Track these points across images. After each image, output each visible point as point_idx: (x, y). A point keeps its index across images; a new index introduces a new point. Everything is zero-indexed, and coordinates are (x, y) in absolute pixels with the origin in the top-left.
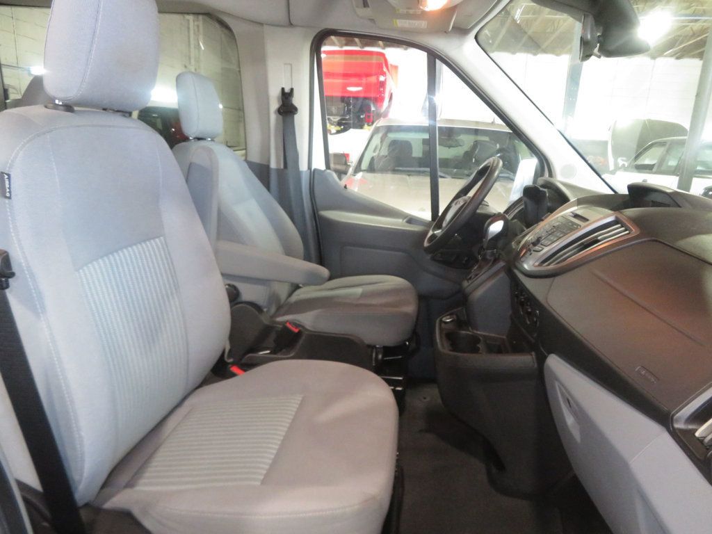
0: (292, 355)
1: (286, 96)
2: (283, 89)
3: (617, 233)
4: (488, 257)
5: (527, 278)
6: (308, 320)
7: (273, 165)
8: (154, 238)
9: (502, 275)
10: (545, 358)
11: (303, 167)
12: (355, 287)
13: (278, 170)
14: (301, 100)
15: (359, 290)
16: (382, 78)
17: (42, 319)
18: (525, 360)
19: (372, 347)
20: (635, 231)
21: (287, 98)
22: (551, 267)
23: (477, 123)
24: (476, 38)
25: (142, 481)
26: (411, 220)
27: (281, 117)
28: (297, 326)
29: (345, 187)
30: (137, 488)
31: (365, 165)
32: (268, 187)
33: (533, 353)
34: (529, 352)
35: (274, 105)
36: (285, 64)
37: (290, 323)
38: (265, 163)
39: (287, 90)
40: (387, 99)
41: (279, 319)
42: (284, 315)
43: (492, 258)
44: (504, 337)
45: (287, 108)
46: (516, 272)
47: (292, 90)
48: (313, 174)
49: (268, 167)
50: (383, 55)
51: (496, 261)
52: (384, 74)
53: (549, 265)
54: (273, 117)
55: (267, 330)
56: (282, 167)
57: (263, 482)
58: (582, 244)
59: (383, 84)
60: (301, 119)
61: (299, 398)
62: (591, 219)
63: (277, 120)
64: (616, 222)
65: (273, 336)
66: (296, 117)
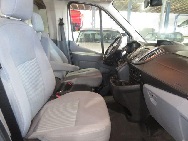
0: (70, 91)
1: (61, 20)
2: (60, 18)
3: (159, 51)
4: (122, 61)
5: (135, 65)
6: (74, 81)
7: (58, 40)
8: (33, 59)
9: (127, 65)
10: (143, 85)
11: (67, 40)
12: (84, 72)
13: (60, 41)
14: (65, 21)
15: (85, 73)
16: (80, 18)
17: (9, 82)
18: (137, 86)
19: (92, 87)
20: (164, 51)
21: (61, 21)
22: (142, 62)
23: (108, 29)
24: (112, 4)
25: (38, 129)
26: (97, 53)
27: (60, 26)
28: (71, 83)
29: (78, 45)
30: (37, 132)
31: (79, 40)
32: (57, 45)
33: (139, 84)
34: (138, 84)
35: (58, 23)
36: (60, 11)
37: (69, 83)
38: (55, 39)
39: (61, 18)
40: (82, 24)
41: (65, 82)
42: (66, 80)
43: (124, 61)
44: (128, 81)
45: (61, 24)
46: (131, 64)
47: (63, 18)
48: (70, 42)
49: (56, 40)
50: (79, 11)
51: (125, 61)
52: (81, 16)
53: (141, 61)
54: (57, 26)
55: (62, 85)
56: (61, 40)
57: (75, 125)
58: (150, 55)
59: (80, 19)
60: (65, 26)
61: (78, 102)
62: (151, 49)
63: (59, 27)
64: (158, 49)
65: (64, 86)
66: (64, 26)
